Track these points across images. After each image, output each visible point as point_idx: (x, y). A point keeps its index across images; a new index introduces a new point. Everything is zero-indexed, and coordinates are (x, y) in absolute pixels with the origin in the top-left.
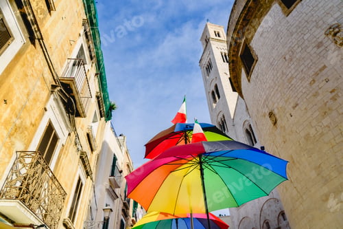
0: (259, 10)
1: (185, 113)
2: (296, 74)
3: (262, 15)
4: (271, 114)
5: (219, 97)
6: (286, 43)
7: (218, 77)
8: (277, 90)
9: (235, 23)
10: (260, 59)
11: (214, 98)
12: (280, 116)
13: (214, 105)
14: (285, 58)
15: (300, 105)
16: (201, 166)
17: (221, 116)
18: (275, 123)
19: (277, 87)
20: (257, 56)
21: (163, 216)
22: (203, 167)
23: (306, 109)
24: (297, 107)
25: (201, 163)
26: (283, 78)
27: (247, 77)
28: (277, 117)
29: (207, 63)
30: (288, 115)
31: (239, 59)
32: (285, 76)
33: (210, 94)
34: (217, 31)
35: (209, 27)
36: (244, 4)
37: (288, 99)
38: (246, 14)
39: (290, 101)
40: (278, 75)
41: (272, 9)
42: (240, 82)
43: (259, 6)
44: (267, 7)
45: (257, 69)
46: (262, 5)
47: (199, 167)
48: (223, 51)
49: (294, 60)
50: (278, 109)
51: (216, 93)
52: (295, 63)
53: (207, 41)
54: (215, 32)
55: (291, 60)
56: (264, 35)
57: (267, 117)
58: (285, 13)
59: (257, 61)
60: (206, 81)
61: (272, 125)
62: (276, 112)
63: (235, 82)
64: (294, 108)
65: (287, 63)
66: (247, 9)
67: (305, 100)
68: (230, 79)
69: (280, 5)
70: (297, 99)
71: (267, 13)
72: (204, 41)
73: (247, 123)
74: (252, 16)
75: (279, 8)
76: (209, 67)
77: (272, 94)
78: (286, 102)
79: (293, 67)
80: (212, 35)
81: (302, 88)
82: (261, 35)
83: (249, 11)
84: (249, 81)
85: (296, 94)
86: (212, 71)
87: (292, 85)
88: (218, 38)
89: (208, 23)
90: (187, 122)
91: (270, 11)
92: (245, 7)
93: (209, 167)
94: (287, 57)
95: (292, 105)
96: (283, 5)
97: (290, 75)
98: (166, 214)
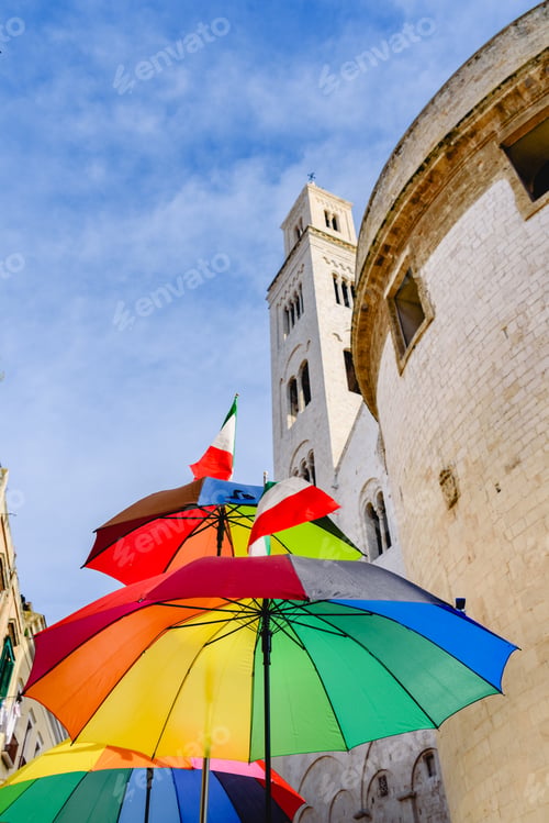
0: (457, 186)
1: (231, 450)
2: (526, 378)
3: (462, 202)
4: (446, 476)
5: (308, 399)
6: (514, 290)
7: (313, 341)
8: (472, 412)
9: (387, 205)
10: (440, 318)
11: (294, 400)
12: (469, 486)
13: (290, 420)
14: (505, 329)
15: (524, 465)
16: (266, 624)
17: (303, 454)
18: (453, 503)
19: (473, 404)
20: (433, 307)
21: (117, 755)
22: (272, 627)
23: (537, 477)
24: (517, 470)
25: (265, 614)
26: (493, 384)
27: (399, 359)
28: (462, 485)
29: (290, 295)
30: (490, 487)
31: (384, 305)
32: (498, 379)
33: (285, 386)
34: (332, 211)
35: (312, 195)
36: (420, 160)
37: (498, 442)
38: (423, 189)
39: (502, 448)
40: (481, 372)
41: (491, 190)
42: (376, 370)
43: (459, 174)
44: (479, 183)
45: (429, 342)
46: (467, 175)
47: (257, 624)
48: (339, 271)
49: (528, 339)
50: (466, 464)
51: (300, 388)
52: (530, 350)
53: (301, 233)
54: (326, 214)
55: (521, 338)
56: (460, 256)
57: (436, 481)
58: (522, 209)
59: (431, 321)
60: (277, 346)
61: (444, 507)
62: (459, 471)
63: (362, 367)
64: (509, 469)
65: (507, 344)
66: (426, 174)
67: (539, 453)
68: (348, 355)
69: (513, 185)
70: (519, 446)
71: (476, 198)
72: (292, 233)
73: (372, 487)
74: (436, 195)
75: (510, 193)
76: (295, 309)
77: (457, 422)
78: (491, 448)
79: (522, 357)
80: (318, 221)
81: (536, 419)
82: (453, 255)
83: (430, 180)
84: (401, 373)
85: (520, 433)
86: (301, 322)
87: (513, 406)
88: (330, 231)
89: (312, 185)
90: (231, 479)
91: (485, 195)
92: (421, 169)
93: (288, 629)
94: (512, 329)
95: (506, 460)
96: (521, 186)
97: (511, 378)
98: (126, 754)
